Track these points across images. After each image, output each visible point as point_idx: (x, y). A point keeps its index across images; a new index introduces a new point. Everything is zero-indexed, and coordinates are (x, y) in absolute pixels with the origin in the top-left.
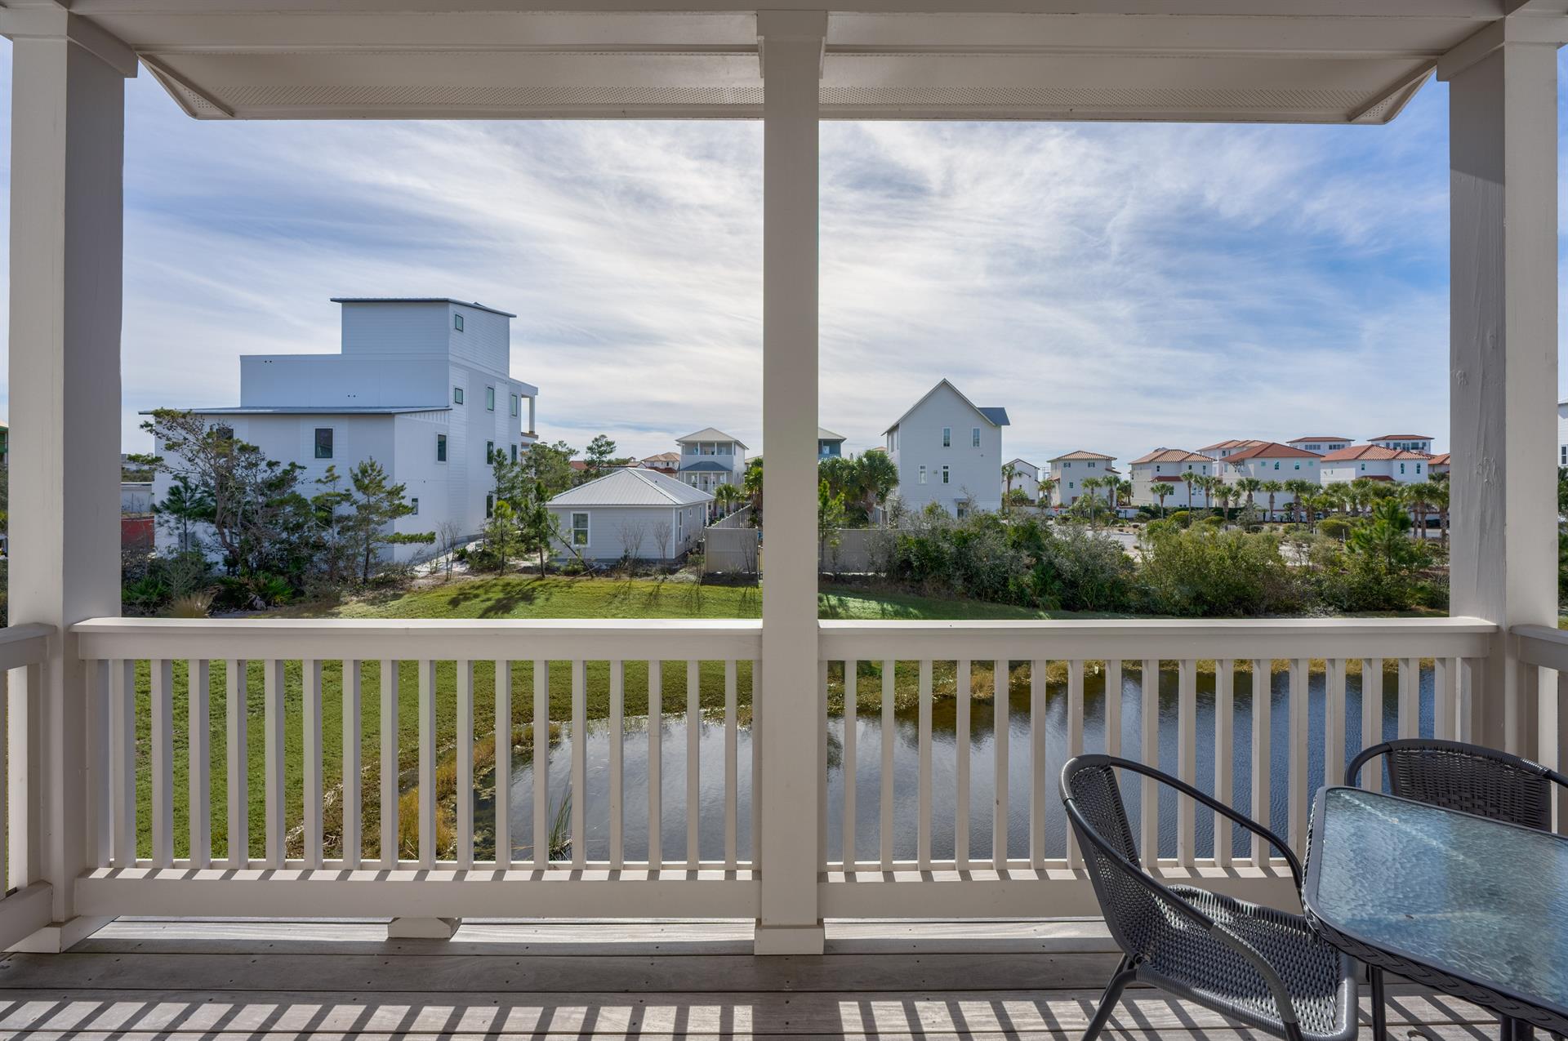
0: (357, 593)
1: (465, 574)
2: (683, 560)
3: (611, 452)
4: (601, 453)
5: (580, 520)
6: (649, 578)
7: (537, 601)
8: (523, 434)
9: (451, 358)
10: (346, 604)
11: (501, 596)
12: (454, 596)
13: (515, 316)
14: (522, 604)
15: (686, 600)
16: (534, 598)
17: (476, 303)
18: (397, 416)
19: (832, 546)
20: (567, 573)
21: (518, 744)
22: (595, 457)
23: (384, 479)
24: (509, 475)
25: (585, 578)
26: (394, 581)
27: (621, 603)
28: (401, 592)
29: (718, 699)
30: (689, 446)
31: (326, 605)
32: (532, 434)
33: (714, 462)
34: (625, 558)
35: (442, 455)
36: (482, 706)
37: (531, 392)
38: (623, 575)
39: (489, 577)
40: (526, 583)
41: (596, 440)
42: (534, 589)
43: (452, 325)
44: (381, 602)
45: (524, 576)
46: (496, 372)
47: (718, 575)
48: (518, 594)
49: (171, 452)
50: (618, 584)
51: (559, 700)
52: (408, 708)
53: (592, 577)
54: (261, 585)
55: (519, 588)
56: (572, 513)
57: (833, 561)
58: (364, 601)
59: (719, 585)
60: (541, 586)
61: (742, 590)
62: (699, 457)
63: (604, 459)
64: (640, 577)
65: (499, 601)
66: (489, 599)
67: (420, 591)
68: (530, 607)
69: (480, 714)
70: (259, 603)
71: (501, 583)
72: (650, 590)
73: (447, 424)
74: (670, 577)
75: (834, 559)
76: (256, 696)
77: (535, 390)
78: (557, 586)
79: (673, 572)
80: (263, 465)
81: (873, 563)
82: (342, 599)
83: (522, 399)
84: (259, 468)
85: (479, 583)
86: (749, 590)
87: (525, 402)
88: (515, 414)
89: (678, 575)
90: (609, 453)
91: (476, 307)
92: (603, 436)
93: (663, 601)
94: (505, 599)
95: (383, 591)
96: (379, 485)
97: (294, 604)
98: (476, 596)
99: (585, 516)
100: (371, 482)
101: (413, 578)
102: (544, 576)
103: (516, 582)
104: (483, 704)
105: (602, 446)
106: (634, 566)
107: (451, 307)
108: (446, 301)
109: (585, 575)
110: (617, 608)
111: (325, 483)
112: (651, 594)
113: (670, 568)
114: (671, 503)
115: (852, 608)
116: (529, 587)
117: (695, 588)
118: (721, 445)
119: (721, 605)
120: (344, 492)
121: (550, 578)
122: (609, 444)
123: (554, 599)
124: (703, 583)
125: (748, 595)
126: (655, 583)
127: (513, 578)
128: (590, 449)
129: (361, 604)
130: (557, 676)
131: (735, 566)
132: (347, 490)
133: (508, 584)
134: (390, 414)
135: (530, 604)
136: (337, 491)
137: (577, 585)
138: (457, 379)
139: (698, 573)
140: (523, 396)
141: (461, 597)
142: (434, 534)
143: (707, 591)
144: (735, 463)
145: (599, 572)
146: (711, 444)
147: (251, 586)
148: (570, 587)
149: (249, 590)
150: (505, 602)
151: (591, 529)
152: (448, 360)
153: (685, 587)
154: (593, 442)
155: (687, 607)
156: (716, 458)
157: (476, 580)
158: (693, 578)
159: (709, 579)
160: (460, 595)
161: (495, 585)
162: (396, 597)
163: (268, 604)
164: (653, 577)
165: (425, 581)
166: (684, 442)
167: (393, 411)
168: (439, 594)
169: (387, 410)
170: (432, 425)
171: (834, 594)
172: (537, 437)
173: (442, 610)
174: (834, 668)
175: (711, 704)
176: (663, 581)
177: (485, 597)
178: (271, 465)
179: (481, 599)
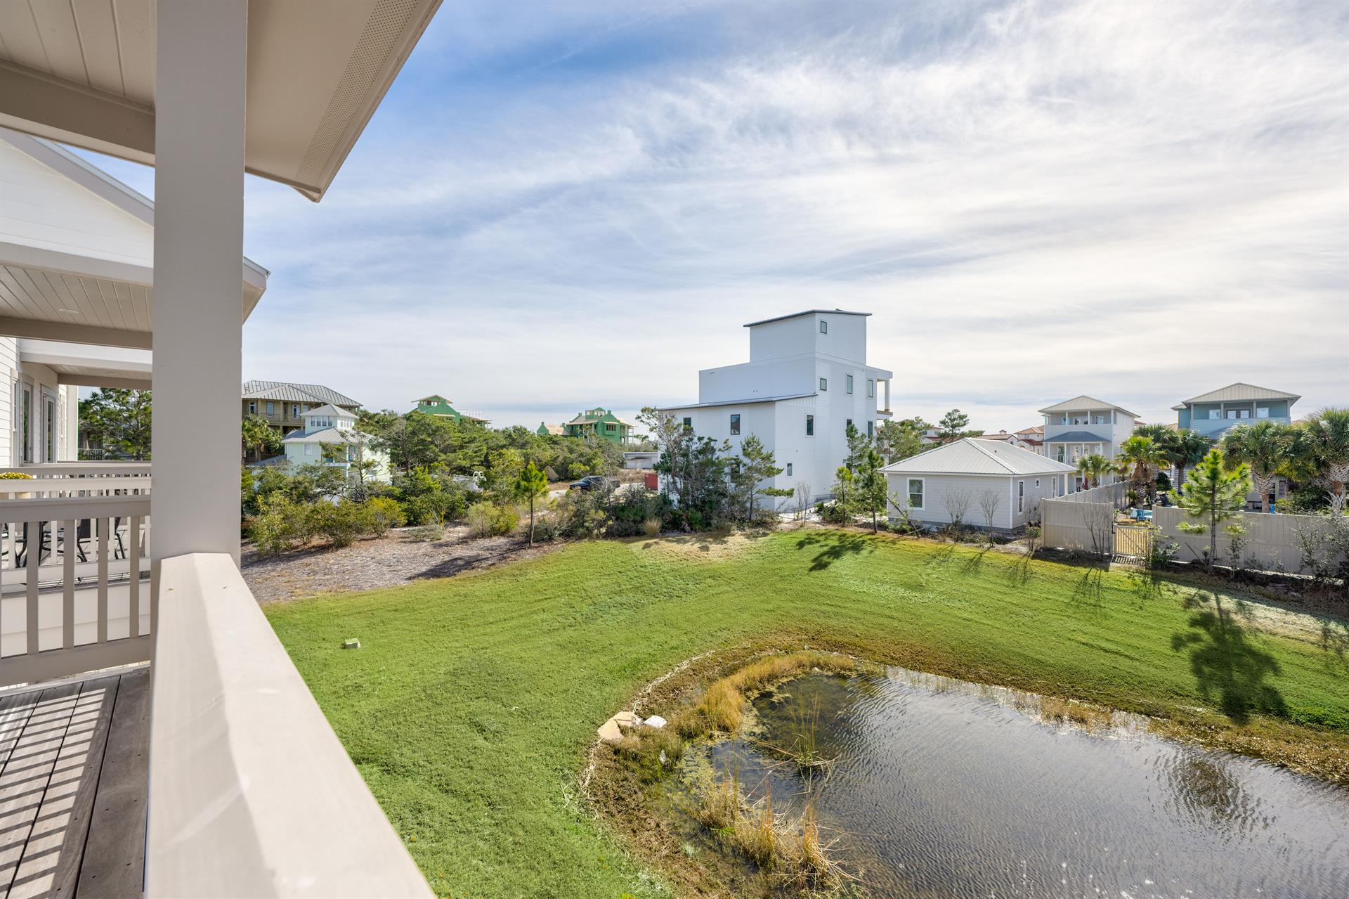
0: (741, 528)
1: (819, 523)
2: (1018, 532)
3: (965, 425)
4: (954, 427)
5: (916, 484)
6: (975, 545)
7: (863, 552)
8: (879, 412)
9: (817, 355)
10: (734, 535)
11: (836, 543)
12: (802, 539)
13: (871, 314)
14: (850, 552)
15: (1010, 571)
16: (862, 549)
17: (837, 310)
18: (777, 403)
19: (1232, 533)
20: (897, 531)
21: (817, 666)
22: (947, 430)
23: (762, 447)
24: (860, 446)
25: (912, 537)
26: (766, 523)
27: (939, 565)
28: (768, 532)
29: (1024, 682)
30: (1055, 416)
31: (721, 534)
32: (887, 412)
33: (1086, 432)
34: (956, 524)
35: (810, 431)
36: (801, 629)
37: (886, 376)
38: (947, 538)
39: (831, 527)
40: (859, 536)
41: (949, 414)
42: (863, 542)
43: (818, 330)
44: (754, 537)
45: (861, 530)
46: (854, 362)
47: (1059, 551)
48: (850, 544)
49: (652, 433)
50: (940, 546)
51: (861, 639)
52: (750, 617)
53: (918, 537)
54: (689, 517)
55: (853, 539)
56: (908, 479)
57: (1231, 552)
58: (744, 535)
59: (1054, 561)
60: (870, 539)
61: (1083, 571)
62: (1067, 427)
63: (957, 432)
64: (966, 542)
65: (833, 547)
66: (826, 545)
67: (782, 533)
68: (856, 556)
69: (798, 634)
70: (687, 528)
71: (839, 533)
72: (971, 556)
73: (814, 406)
74: (997, 546)
75: (1234, 551)
76: (669, 587)
77: (890, 374)
78: (883, 541)
79: (1004, 541)
80: (696, 440)
81: (1311, 563)
82: (732, 532)
83: (878, 383)
84: (694, 441)
85: (824, 532)
86: (1094, 572)
87: (880, 386)
88: (871, 395)
89: (1009, 546)
90: (962, 426)
91: (838, 312)
92: (956, 411)
93: (983, 568)
94: (838, 546)
95: (757, 530)
96: (759, 453)
97: (705, 532)
98: (818, 542)
99: (920, 482)
100: (753, 450)
101: (779, 522)
102: (876, 532)
103: (851, 534)
104: (802, 627)
105: (954, 419)
106: (961, 531)
107: (818, 317)
108: (813, 312)
109: (912, 534)
110: (934, 569)
111: (723, 451)
112: (971, 560)
113: (1001, 538)
114: (1008, 472)
115: (1261, 618)
116: (861, 539)
117: (1024, 560)
118: (1096, 414)
119: (1052, 583)
120: (735, 457)
121: (880, 533)
122: (961, 417)
123: (877, 552)
124: (1034, 557)
125: (1090, 579)
126: (980, 551)
127: (850, 531)
128: (943, 423)
129: (742, 537)
130: (864, 619)
131: (1083, 543)
132: (737, 456)
133: (844, 535)
134: (772, 401)
135: (857, 553)
136: (730, 457)
137: (902, 542)
138: (822, 371)
139: (1031, 546)
140: (879, 380)
141: (807, 541)
142: (793, 490)
143: (1039, 566)
144: (1114, 433)
145: (925, 533)
146: (1084, 413)
147: (684, 517)
148: (894, 544)
149: (683, 520)
150: (838, 549)
151: (926, 494)
152: (815, 358)
153: (1011, 558)
154: (946, 416)
155: (1009, 579)
156: (1091, 428)
157: (822, 529)
158: (1024, 550)
159: (1047, 554)
160: (807, 539)
161: (834, 535)
162: (765, 535)
163: (692, 529)
164: (978, 545)
165: (787, 525)
166: (1048, 413)
167: (774, 399)
168: (792, 536)
169: (770, 399)
170: (803, 409)
171: (1230, 593)
172: (891, 414)
173: (791, 548)
174: (1208, 689)
175: (1014, 684)
176: (989, 549)
177: (824, 543)
178: (700, 439)
179: (821, 544)
